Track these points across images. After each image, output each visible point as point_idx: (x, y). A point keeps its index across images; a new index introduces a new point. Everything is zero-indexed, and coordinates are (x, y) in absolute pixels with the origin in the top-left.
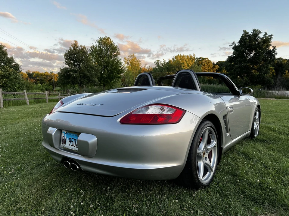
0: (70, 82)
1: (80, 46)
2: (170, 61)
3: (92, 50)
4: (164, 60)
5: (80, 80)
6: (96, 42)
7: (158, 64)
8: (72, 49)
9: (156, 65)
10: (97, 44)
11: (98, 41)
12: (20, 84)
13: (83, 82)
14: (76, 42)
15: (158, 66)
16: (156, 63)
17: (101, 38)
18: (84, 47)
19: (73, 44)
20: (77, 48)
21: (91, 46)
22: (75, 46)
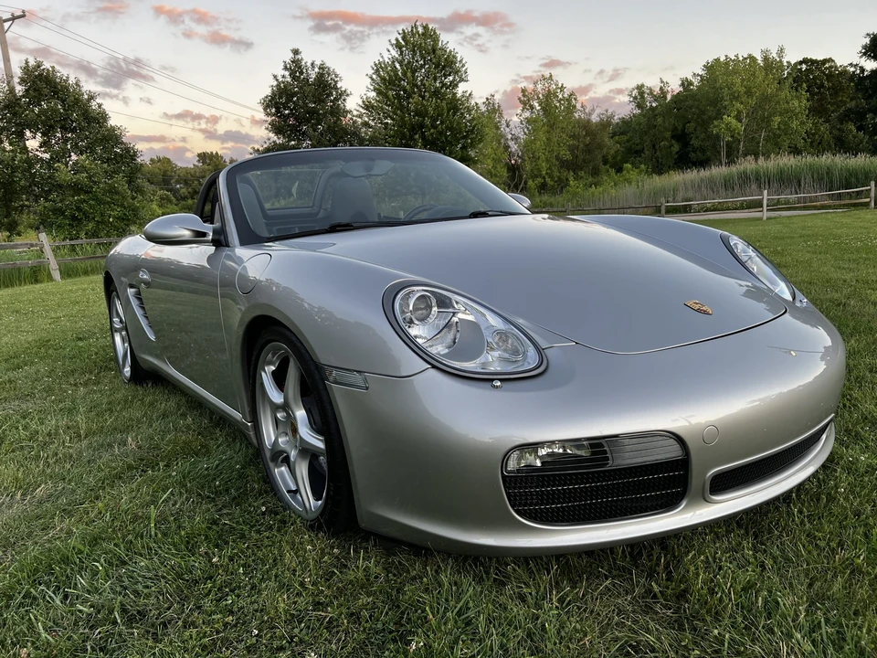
1: (309, 64)
2: (686, 84)
3: (379, 75)
4: (662, 82)
6: (391, 48)
7: (642, 97)
8: (289, 79)
9: (633, 106)
10: (395, 53)
11: (398, 46)
12: (125, 208)
14: (296, 52)
15: (639, 106)
16: (635, 98)
17: (403, 30)
18: (322, 67)
19: (288, 61)
20: (301, 73)
21: (376, 65)
22: (295, 67)
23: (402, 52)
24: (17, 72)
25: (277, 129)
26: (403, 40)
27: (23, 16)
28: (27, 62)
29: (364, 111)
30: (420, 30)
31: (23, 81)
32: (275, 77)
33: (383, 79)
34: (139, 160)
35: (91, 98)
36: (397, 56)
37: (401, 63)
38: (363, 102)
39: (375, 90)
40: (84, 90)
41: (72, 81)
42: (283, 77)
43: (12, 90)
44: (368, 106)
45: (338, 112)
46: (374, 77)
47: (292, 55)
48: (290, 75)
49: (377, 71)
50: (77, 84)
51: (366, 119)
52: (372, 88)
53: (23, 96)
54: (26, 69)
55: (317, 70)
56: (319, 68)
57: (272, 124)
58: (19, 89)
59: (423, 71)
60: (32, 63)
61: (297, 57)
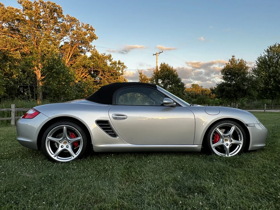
0: (223, 96)
1: (237, 60)
3: (259, 61)
5: (234, 94)
6: (265, 52)
8: (230, 64)
10: (266, 54)
11: (268, 51)
13: (238, 95)
14: (233, 56)
17: (270, 46)
18: (241, 60)
19: (230, 59)
20: (234, 62)
21: (259, 58)
22: (233, 61)
23: (269, 53)
24: (159, 66)
25: (224, 78)
26: (270, 49)
27: (162, 52)
28: (162, 63)
29: (252, 72)
30: (277, 46)
31: (160, 68)
32: (226, 64)
33: (261, 62)
34: (184, 86)
35: (175, 71)
36: (267, 54)
37: (268, 57)
38: (253, 69)
39: (258, 65)
40: (173, 69)
41: (171, 67)
42: (228, 63)
43: (157, 70)
44: (254, 71)
45: (245, 73)
46: (257, 61)
47: (232, 57)
48: (231, 63)
49: (259, 60)
50: (172, 68)
51: (253, 75)
52: (256, 65)
53: (160, 71)
54: (161, 65)
55: (239, 61)
56: (240, 61)
57: (223, 77)
58: (159, 70)
59: (277, 59)
60: (163, 63)
61: (233, 58)
